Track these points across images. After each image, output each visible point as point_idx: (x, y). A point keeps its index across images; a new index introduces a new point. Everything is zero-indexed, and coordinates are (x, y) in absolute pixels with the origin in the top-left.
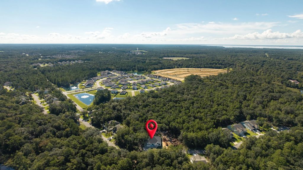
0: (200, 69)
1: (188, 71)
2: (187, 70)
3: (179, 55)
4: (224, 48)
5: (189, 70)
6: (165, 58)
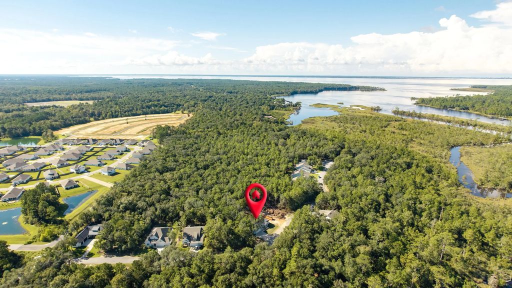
0: (144, 116)
1: (127, 123)
2: (126, 121)
3: (63, 96)
4: (119, 79)
5: (128, 121)
6: (30, 105)
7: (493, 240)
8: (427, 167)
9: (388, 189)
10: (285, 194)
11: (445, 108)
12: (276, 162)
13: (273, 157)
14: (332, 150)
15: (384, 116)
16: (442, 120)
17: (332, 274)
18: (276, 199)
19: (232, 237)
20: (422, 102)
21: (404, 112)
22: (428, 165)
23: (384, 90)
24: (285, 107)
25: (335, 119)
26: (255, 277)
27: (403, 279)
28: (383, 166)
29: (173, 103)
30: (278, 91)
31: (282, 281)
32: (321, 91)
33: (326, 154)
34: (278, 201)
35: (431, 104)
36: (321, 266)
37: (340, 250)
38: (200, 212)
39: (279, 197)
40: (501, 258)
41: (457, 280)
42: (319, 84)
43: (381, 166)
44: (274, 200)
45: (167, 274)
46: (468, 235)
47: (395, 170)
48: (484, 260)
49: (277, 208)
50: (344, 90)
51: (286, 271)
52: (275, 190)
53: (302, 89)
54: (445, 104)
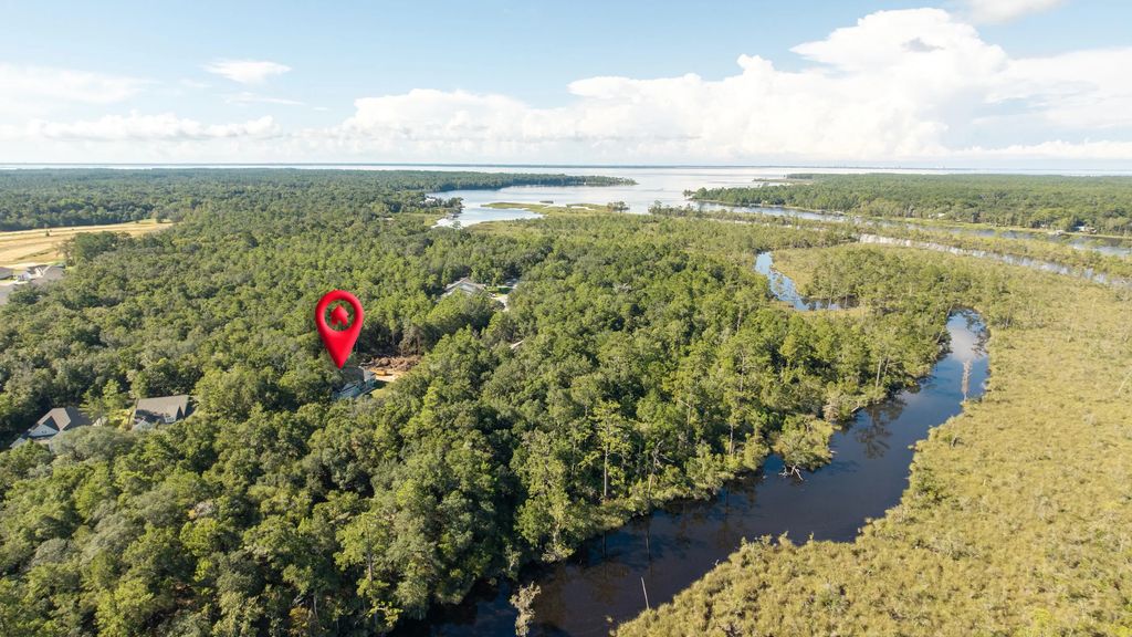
7: (828, 352)
8: (712, 269)
9: (639, 299)
10: (415, 319)
11: (744, 203)
12: (397, 276)
13: (389, 271)
14: (527, 256)
15: (632, 216)
16: (740, 219)
17: (519, 424)
18: (393, 333)
19: (273, 398)
20: (704, 196)
21: (671, 210)
22: (714, 265)
23: (633, 183)
24: (424, 206)
25: (536, 223)
26: (327, 451)
27: (669, 419)
28: (629, 271)
29: (132, 204)
30: (408, 184)
31: (398, 450)
32: (506, 185)
33: (513, 265)
34: (400, 336)
35: (719, 198)
36: (493, 413)
37: (537, 384)
38: (186, 363)
39: (400, 327)
40: (844, 381)
41: (771, 418)
42: (501, 175)
43: (624, 271)
44: (391, 337)
45: (68, 477)
46: (786, 350)
47: (652, 276)
48: (817, 387)
49: (397, 355)
50: (555, 185)
51: (409, 429)
52: (390, 315)
53: (464, 181)
54: (744, 198)
